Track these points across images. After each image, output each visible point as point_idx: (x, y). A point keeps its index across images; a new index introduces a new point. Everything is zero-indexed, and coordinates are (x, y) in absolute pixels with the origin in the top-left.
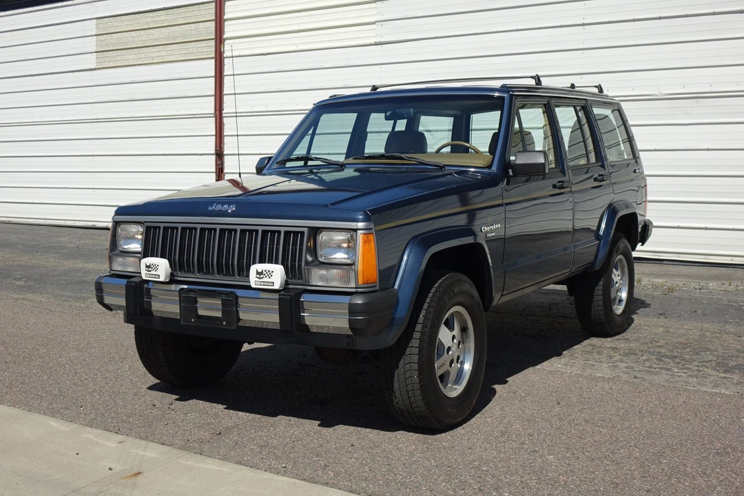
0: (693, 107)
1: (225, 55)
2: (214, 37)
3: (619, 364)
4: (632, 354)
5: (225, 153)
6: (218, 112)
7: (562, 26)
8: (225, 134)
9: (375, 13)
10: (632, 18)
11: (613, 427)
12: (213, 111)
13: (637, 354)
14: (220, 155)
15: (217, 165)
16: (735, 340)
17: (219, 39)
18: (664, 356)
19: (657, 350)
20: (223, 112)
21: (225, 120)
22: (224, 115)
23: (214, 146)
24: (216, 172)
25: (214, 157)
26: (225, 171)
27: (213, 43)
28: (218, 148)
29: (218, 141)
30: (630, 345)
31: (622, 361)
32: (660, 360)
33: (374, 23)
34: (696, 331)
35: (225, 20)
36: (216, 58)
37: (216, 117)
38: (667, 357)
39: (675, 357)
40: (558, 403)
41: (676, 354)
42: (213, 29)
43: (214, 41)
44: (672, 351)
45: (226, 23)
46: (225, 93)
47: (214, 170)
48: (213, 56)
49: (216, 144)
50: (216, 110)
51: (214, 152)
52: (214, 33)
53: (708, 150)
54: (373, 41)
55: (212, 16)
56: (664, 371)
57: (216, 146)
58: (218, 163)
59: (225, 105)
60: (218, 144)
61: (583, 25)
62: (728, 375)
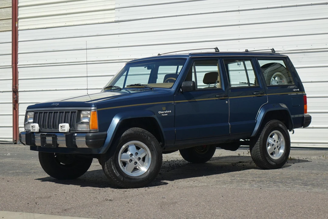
0: (303, 58)
1: (18, 29)
2: (11, 17)
3: (254, 185)
4: (261, 182)
5: (19, 90)
6: (14, 64)
7: (226, 12)
8: (19, 78)
9: (115, 3)
10: (266, 7)
11: (247, 202)
12: (11, 64)
13: (264, 182)
14: (15, 92)
15: (13, 98)
16: (315, 176)
17: (15, 19)
18: (277, 182)
19: (274, 180)
20: (18, 64)
21: (19, 70)
22: (18, 66)
23: (12, 86)
24: (13, 103)
25: (11, 93)
26: (19, 102)
27: (11, 21)
28: (14, 87)
29: (14, 83)
30: (261, 179)
31: (256, 184)
32: (275, 183)
33: (114, 9)
34: (296, 173)
35: (18, 7)
36: (12, 31)
37: (13, 68)
38: (279, 182)
39: (282, 182)
40: (223, 196)
41: (283, 181)
42: (11, 12)
43: (11, 20)
44: (282, 180)
45: (19, 9)
46: (19, 52)
47: (12, 102)
48: (11, 29)
49: (13, 85)
50: (12, 63)
51: (11, 90)
52: (11, 15)
53: (312, 82)
54: (113, 20)
55: (10, 5)
56: (275, 187)
57: (13, 86)
58: (15, 97)
59: (19, 60)
60: (14, 85)
61: (239, 11)
62: (306, 187)
